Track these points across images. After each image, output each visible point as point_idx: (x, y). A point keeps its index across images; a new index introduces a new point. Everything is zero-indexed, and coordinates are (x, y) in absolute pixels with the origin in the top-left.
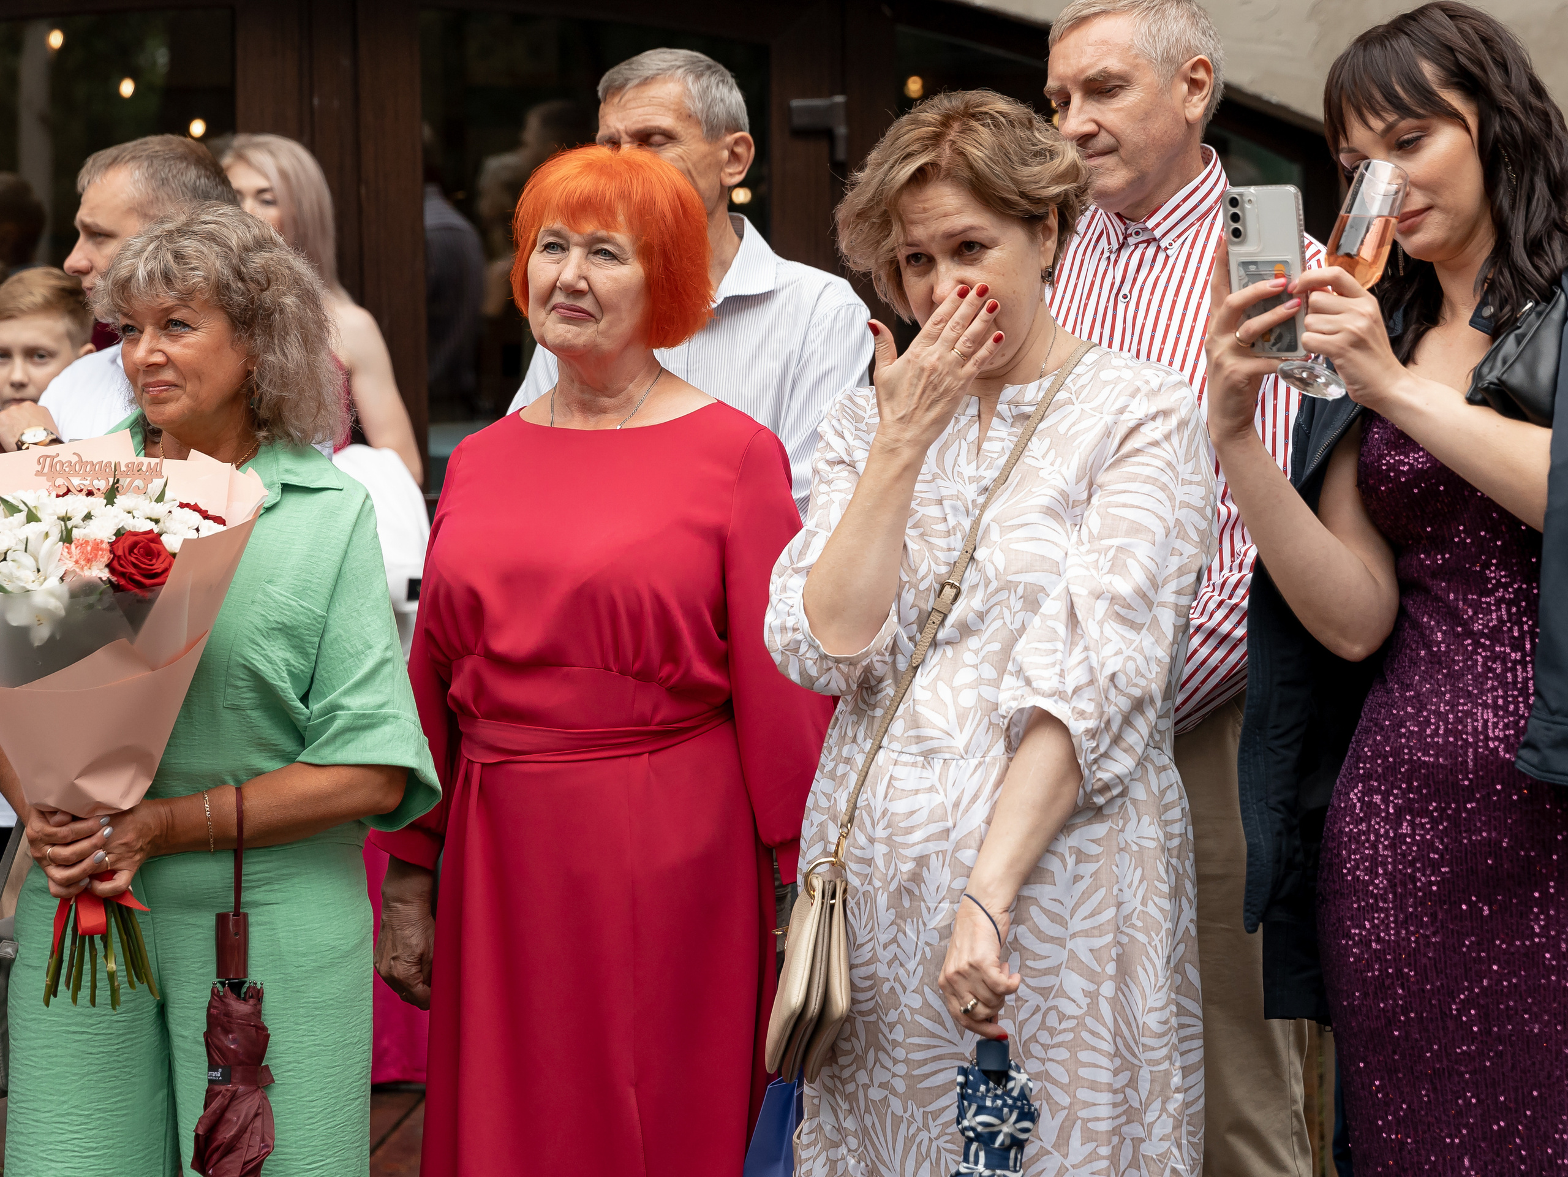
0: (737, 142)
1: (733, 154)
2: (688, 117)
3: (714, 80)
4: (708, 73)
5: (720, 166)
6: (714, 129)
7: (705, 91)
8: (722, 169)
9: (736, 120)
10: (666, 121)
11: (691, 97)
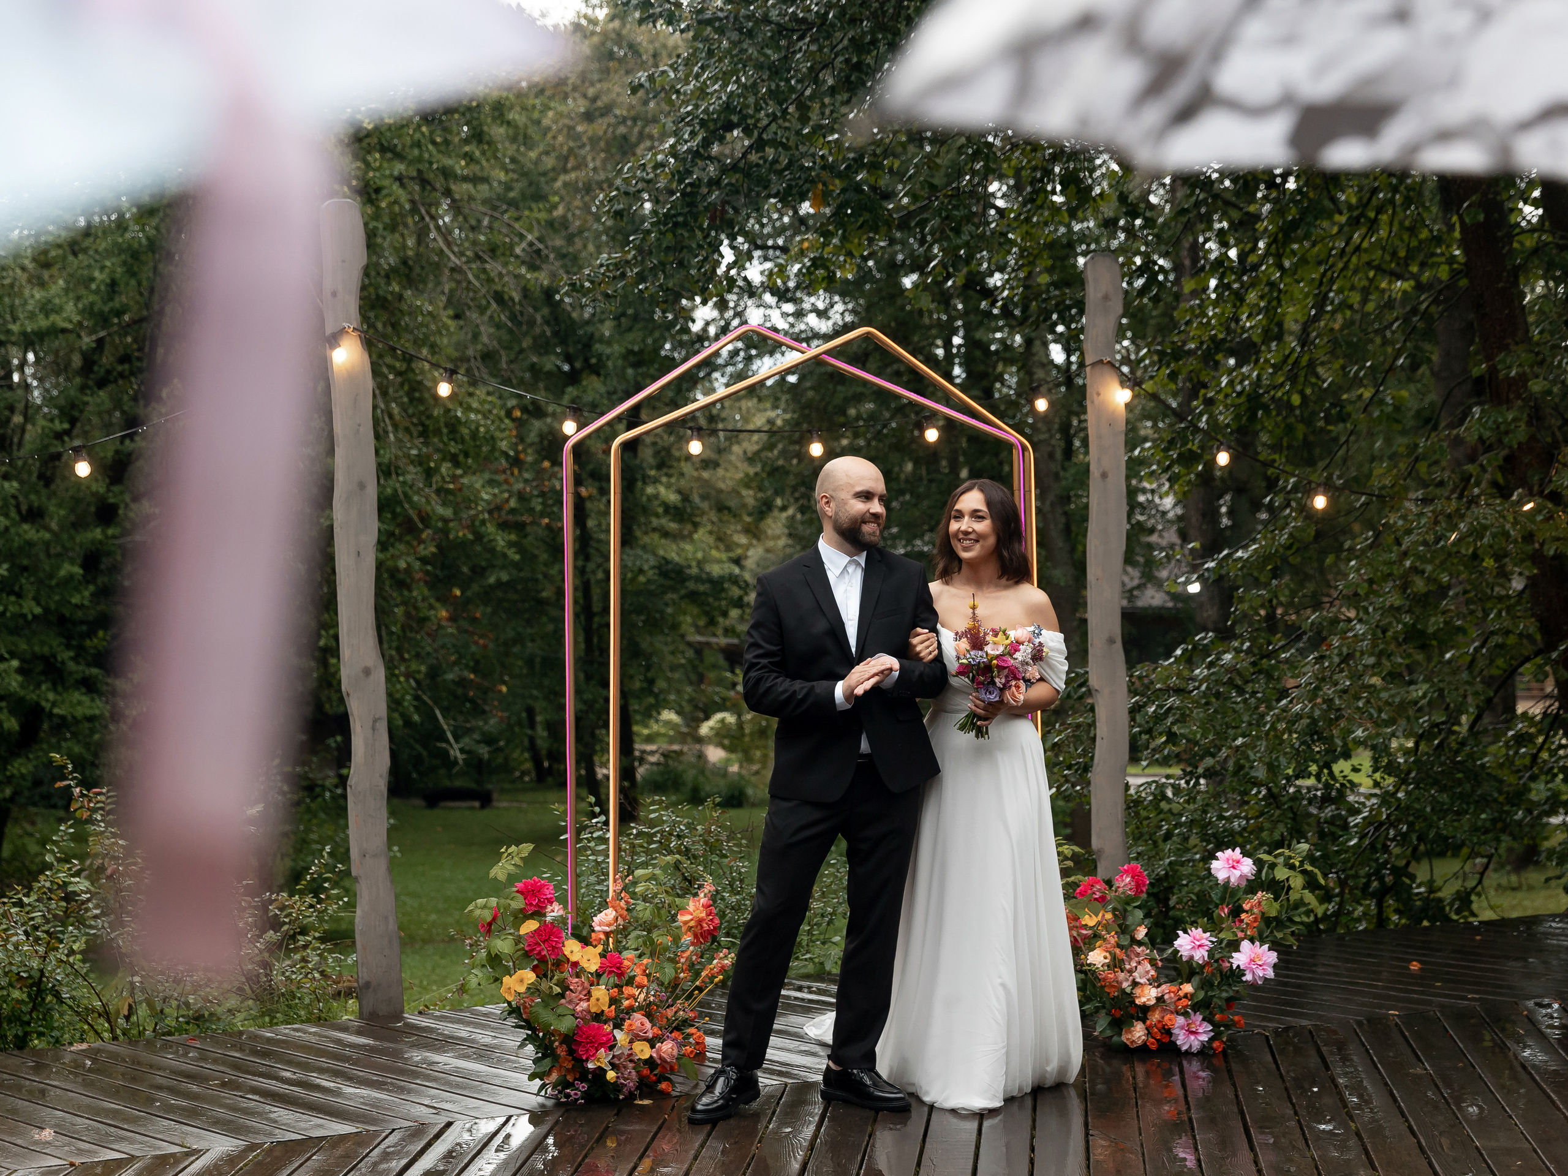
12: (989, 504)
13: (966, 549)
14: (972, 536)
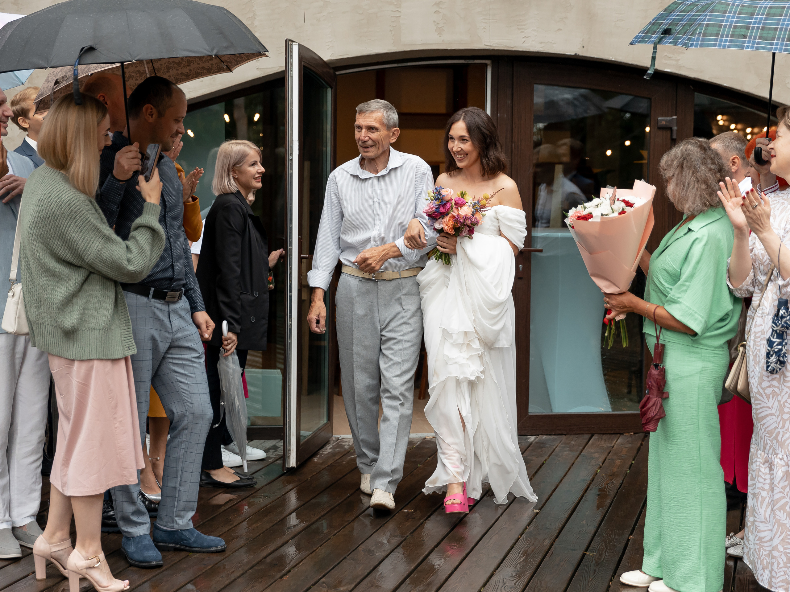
0: (395, 131)
1: (393, 133)
2: (382, 124)
3: (391, 112)
4: (390, 110)
5: (390, 137)
6: (389, 127)
7: (388, 116)
8: (390, 138)
9: (396, 124)
10: (376, 125)
11: (384, 118)
12: (469, 129)
13: (461, 160)
14: (461, 152)
